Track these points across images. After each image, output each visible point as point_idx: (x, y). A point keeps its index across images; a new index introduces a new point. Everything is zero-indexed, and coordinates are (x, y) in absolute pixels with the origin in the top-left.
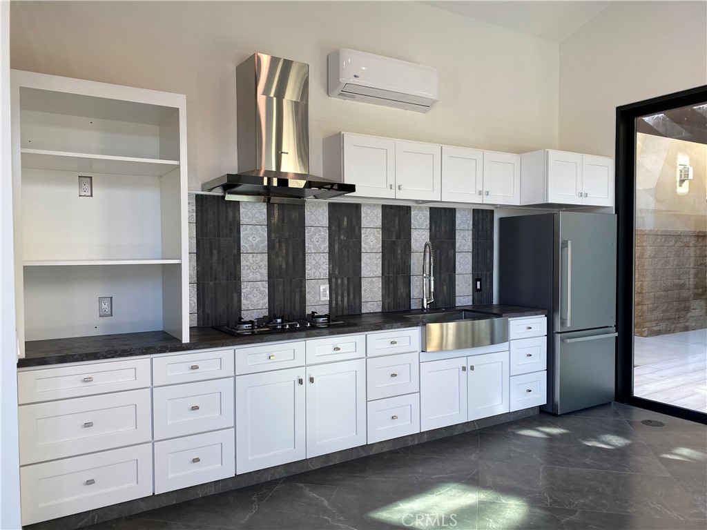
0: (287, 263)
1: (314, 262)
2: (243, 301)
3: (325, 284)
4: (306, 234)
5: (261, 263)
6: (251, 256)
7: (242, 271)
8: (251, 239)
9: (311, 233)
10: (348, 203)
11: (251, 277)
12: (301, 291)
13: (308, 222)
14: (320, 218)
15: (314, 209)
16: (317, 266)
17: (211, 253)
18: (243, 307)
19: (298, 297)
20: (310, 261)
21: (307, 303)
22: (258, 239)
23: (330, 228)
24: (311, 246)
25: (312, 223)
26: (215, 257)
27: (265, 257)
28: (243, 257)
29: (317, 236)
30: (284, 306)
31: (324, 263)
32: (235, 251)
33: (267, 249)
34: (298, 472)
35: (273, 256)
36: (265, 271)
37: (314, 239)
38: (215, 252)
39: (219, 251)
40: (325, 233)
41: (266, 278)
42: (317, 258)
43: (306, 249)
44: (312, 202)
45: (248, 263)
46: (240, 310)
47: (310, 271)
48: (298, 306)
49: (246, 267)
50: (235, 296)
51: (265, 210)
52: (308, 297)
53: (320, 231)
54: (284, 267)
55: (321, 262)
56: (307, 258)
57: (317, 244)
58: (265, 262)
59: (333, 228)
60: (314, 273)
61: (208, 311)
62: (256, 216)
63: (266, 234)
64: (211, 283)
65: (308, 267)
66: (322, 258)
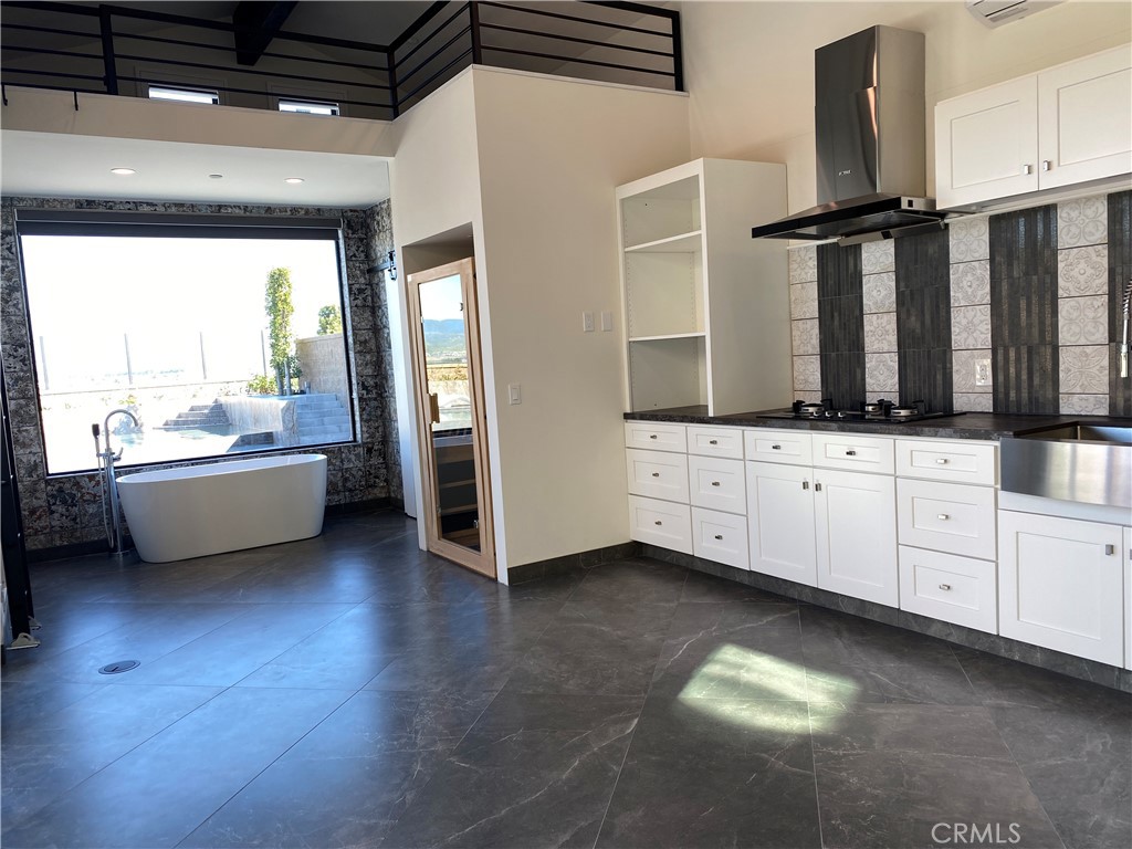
0: (923, 323)
1: (964, 322)
2: (868, 380)
3: (985, 357)
4: (951, 277)
5: (887, 327)
6: (875, 316)
7: (866, 339)
8: (875, 293)
9: (959, 274)
10: (1027, 209)
11: (876, 347)
12: (944, 368)
13: (954, 255)
14: (974, 246)
15: (964, 233)
16: (970, 328)
17: (833, 317)
18: (868, 388)
19: (939, 377)
20: (958, 319)
21: (955, 389)
22: (883, 293)
23: (992, 260)
24: (960, 295)
25: (961, 257)
26: (836, 322)
27: (894, 317)
28: (866, 319)
29: (969, 277)
30: (920, 391)
31: (981, 322)
32: (857, 313)
33: (895, 305)
34: (827, 606)
35: (903, 316)
36: (893, 338)
37: (965, 283)
38: (836, 314)
39: (840, 314)
40: (984, 271)
41: (895, 348)
42: (970, 314)
43: (952, 301)
44: (959, 222)
45: (872, 328)
46: (864, 392)
47: (958, 336)
48: (940, 391)
49: (870, 334)
50: (858, 371)
51: (893, 250)
52: (956, 377)
53: (974, 269)
54: (918, 331)
55: (976, 321)
56: (952, 315)
57: (970, 290)
58: (894, 326)
59: (998, 259)
60: (966, 339)
61: (831, 389)
62: (881, 260)
63: (894, 284)
64: (833, 354)
65: (955, 329)
66: (979, 314)
